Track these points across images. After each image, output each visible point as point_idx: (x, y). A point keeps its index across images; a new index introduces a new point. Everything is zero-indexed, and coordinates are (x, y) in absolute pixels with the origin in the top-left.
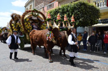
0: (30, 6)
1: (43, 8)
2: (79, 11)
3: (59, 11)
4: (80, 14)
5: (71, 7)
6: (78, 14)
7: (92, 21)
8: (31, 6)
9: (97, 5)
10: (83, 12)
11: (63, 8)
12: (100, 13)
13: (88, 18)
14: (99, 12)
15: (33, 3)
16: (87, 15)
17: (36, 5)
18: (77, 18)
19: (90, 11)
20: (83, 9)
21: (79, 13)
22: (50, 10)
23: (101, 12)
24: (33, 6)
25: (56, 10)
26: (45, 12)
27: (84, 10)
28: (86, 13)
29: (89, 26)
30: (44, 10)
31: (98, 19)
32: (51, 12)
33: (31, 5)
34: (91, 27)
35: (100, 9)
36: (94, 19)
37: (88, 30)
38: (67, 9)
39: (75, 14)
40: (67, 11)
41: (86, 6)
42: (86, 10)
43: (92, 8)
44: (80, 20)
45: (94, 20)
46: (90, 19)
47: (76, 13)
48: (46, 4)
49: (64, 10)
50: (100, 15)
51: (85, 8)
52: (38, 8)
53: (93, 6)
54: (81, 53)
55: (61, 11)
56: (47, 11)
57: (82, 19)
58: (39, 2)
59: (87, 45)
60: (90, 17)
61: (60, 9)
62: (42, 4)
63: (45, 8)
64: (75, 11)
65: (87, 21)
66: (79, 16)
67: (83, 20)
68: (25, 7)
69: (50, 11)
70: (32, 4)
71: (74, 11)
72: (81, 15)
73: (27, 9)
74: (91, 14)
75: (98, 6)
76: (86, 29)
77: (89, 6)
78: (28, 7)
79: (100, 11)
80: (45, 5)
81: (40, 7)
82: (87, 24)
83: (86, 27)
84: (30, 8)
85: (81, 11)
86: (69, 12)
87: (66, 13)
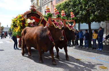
1: (52, 1)
2: (94, 3)
3: (70, 3)
4: (96, 6)
6: (93, 6)
8: (38, 0)
10: (99, 3)
13: (105, 11)
16: (104, 7)
18: (92, 11)
19: (108, 3)
21: (94, 5)
22: (59, 4)
25: (66, 2)
26: (53, 6)
27: (101, 2)
28: (103, 5)
30: (52, 4)
32: (60, 6)
37: (105, 26)
39: (89, 7)
40: (80, 3)
42: (103, 1)
44: (96, 13)
47: (90, 5)
49: (75, 2)
52: (46, 2)
54: (96, 54)
55: (72, 3)
56: (56, 5)
57: (98, 12)
59: (104, 44)
60: (107, 9)
61: (70, 1)
63: (53, 2)
64: (90, 3)
65: (105, 15)
66: (94, 9)
67: (99, 13)
71: (87, 3)
72: (97, 8)
76: (103, 24)
78: (35, 1)
81: (48, 1)
82: (104, 18)
83: (102, 22)
84: (37, 2)
85: (96, 2)
86: (81, 4)
87: (78, 6)
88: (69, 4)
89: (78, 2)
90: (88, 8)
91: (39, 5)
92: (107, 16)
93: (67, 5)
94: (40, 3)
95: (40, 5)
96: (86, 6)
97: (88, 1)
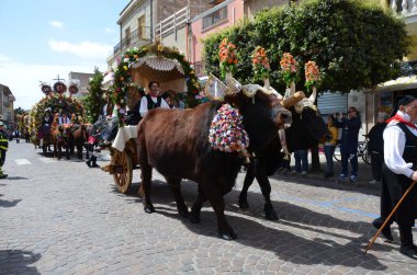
0: (139, 19)
1: (189, 24)
2: (324, 35)
3: (250, 33)
4: (330, 43)
5: (293, 19)
6: (323, 44)
7: (375, 67)
8: (141, 20)
9: (394, 5)
10: (340, 35)
11: (266, 22)
12: (408, 34)
13: (359, 60)
14: (404, 33)
15: (148, 8)
16: (356, 46)
17: (161, 16)
19: (367, 32)
20: (339, 23)
21: (325, 39)
22: (213, 33)
23: (410, 31)
24: (148, 19)
25: (237, 30)
26: (194, 39)
27: (345, 30)
28: (351, 41)
29: (367, 86)
30: (189, 32)
31: (398, 61)
32: (219, 41)
33: (143, 16)
34: (372, 93)
35: (407, 22)
36: (385, 61)
37: (363, 104)
38: (278, 25)
39: (308, 45)
40: (281, 34)
41: (351, 12)
42: (351, 28)
43: (377, 17)
44: (332, 65)
45: (384, 64)
46: (370, 62)
47: (315, 40)
48: (199, 12)
49: (267, 30)
50: (407, 44)
51: (346, 20)
52: (169, 26)
53: (378, 13)
54: (335, 191)
55: (256, 33)
56: (205, 37)
57: (337, 62)
58: (170, 4)
59: (360, 160)
60: (367, 52)
61: (250, 27)
62: (184, 12)
63: (192, 25)
64: (312, 34)
65: (359, 70)
66: (326, 52)
67: (342, 65)
68: (121, 23)
69: (216, 37)
70: (146, 12)
71: (305, 35)
72: (333, 49)
73: (128, 31)
74: (371, 42)
75: (399, 9)
76: (355, 99)
77: (364, 10)
78: (133, 24)
79: (407, 29)
80: (194, 12)
81: (177, 22)
82: (358, 80)
83: (352, 92)
84: (140, 28)
85: (332, 31)
86: (287, 38)
87: (275, 41)
88: (249, 38)
89: (274, 31)
90: (308, 49)
91: (147, 35)
92: (366, 73)
93: (240, 38)
94: (148, 30)
95: (149, 37)
96: (302, 44)
97: (307, 28)
